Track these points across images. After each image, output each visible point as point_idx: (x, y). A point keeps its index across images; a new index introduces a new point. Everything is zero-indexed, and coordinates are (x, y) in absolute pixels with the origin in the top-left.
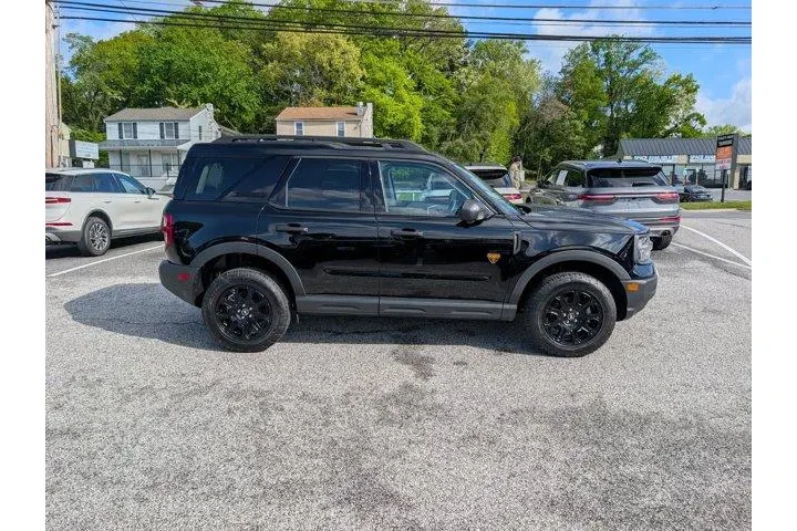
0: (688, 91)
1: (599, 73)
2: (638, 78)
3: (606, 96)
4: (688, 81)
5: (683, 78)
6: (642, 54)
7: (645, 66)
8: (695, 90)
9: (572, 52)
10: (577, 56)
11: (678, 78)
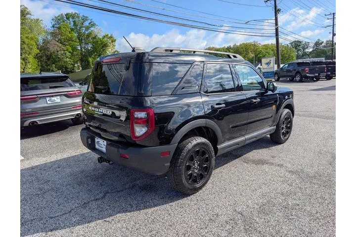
0: (112, 42)
1: (72, 30)
2: (90, 33)
3: (78, 40)
4: (111, 37)
5: (109, 35)
6: (90, 23)
7: (92, 29)
8: (115, 41)
9: (56, 18)
10: (59, 20)
11: (108, 35)
